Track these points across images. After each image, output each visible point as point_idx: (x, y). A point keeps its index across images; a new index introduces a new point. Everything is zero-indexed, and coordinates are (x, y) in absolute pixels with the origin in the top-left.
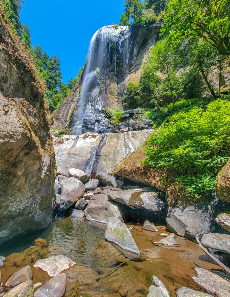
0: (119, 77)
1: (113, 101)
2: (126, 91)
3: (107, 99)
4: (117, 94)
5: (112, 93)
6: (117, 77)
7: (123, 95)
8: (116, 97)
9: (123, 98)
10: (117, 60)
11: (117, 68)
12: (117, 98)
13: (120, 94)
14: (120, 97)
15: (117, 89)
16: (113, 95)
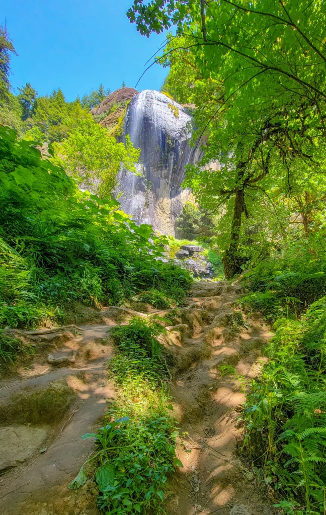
0: (173, 188)
1: (164, 221)
2: (181, 212)
3: (155, 215)
4: (170, 212)
5: (162, 209)
6: (172, 188)
7: (177, 215)
8: (168, 216)
9: (178, 219)
10: (174, 166)
11: (172, 175)
12: (170, 218)
13: (174, 214)
14: (173, 218)
15: (170, 204)
16: (164, 212)
